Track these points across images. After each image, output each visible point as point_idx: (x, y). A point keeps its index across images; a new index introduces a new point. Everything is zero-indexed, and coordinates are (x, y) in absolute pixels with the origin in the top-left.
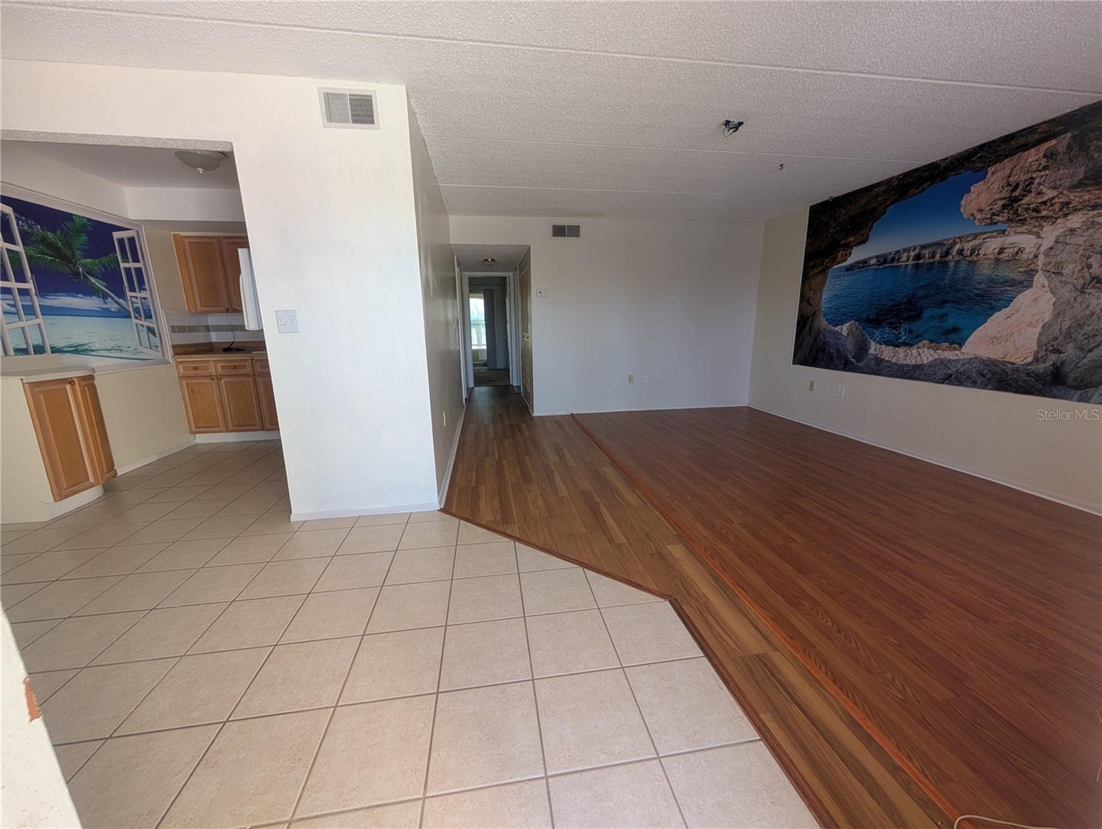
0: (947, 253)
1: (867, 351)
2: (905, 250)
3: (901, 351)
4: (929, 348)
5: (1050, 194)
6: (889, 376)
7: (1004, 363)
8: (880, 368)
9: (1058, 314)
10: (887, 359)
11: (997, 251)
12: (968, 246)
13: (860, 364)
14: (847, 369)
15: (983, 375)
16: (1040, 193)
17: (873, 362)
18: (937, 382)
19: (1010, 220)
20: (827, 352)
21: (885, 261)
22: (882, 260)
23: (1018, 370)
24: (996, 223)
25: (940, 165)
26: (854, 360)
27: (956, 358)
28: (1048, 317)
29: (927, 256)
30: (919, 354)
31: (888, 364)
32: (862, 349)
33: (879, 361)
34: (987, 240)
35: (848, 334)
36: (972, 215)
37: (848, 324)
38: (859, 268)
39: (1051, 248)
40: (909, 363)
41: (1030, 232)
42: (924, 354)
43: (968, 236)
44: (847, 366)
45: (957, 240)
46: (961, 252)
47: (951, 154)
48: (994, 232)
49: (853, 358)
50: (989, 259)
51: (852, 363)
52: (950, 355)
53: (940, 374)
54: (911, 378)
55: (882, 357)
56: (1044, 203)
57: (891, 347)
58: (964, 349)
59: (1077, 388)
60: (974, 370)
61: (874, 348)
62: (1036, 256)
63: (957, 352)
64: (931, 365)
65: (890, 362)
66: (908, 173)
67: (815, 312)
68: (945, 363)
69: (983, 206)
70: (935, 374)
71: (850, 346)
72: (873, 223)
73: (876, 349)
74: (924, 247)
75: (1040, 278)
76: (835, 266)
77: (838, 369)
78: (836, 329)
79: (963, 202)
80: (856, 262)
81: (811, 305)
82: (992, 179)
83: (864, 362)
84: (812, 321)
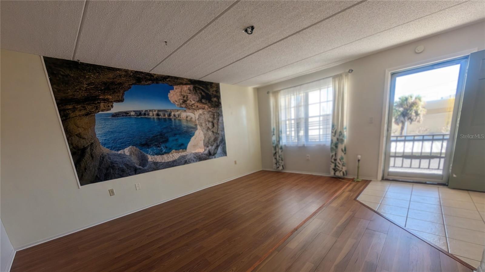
0: (170, 115)
1: (147, 161)
3: (165, 156)
4: (176, 153)
5: (193, 102)
6: (163, 168)
7: (199, 153)
8: (157, 166)
9: (205, 137)
10: (159, 161)
11: (186, 117)
12: (177, 113)
13: (146, 168)
14: (137, 173)
15: (195, 158)
16: (191, 101)
17: (153, 165)
18: (183, 165)
19: (185, 107)
20: (117, 168)
21: (140, 114)
22: (138, 113)
23: (202, 154)
24: (182, 107)
25: (153, 76)
26: (141, 167)
27: (186, 154)
28: (203, 138)
29: (162, 115)
30: (173, 156)
31: (161, 163)
32: (143, 161)
33: (156, 163)
34: (182, 113)
35: (131, 154)
36: (174, 102)
37: (128, 148)
38: (123, 116)
39: (198, 119)
40: (170, 160)
41: (192, 112)
42: (175, 155)
43: (175, 110)
44: (136, 171)
45: (172, 111)
46: (175, 115)
47: (159, 74)
48: (183, 110)
49: (140, 166)
50: (184, 119)
51: (140, 169)
52: (183, 154)
53: (183, 161)
54: (173, 166)
55: (157, 161)
56: (193, 104)
57: (159, 156)
58: (187, 151)
59: (214, 155)
60: (192, 157)
61: (151, 158)
62: (196, 120)
63: (186, 152)
64: (179, 159)
65: (161, 162)
66: (137, 72)
67: (92, 144)
68: (183, 157)
69: (177, 100)
70: (181, 162)
71: (135, 161)
72: (124, 91)
73: (152, 158)
74: (159, 111)
75: (198, 127)
76: (100, 112)
77: (130, 175)
78: (119, 152)
79: (169, 96)
80: (119, 112)
81: (84, 138)
82: (176, 91)
83: (147, 166)
84: (92, 150)
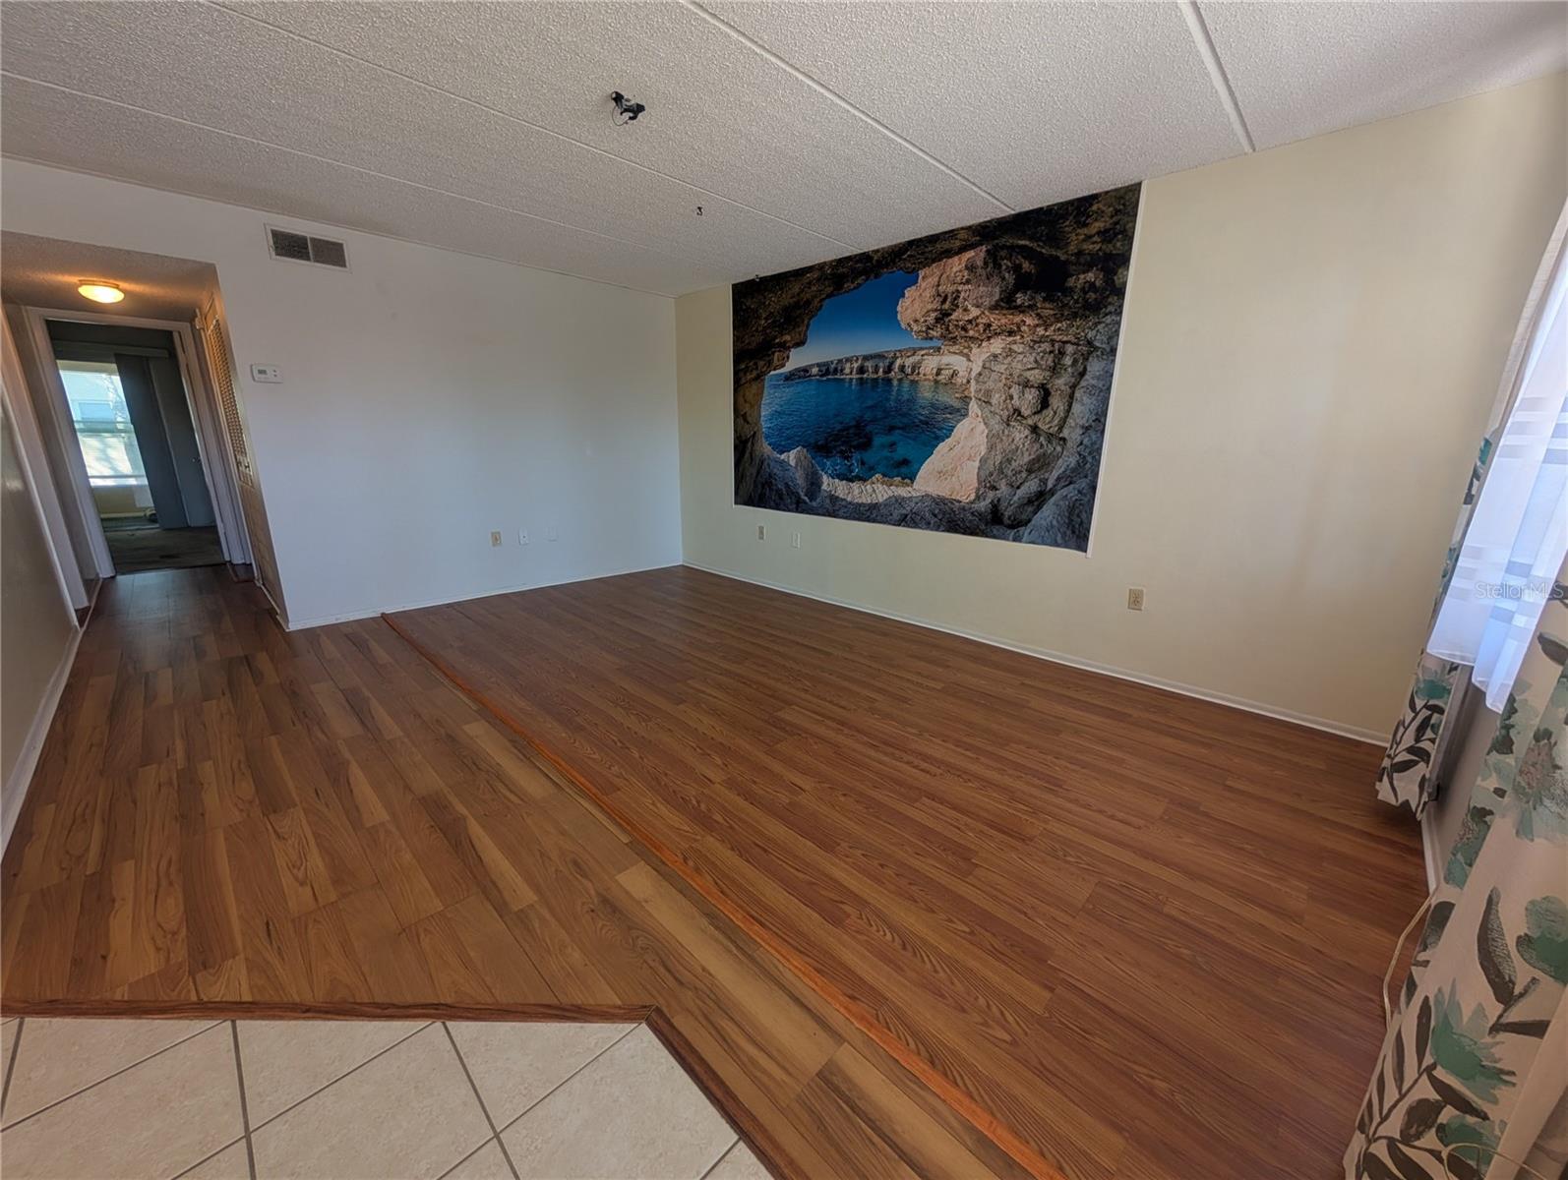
0: (889, 369)
1: (820, 488)
2: (847, 360)
3: (855, 486)
4: (882, 483)
5: (974, 312)
6: (846, 518)
7: (952, 501)
8: (835, 509)
9: (991, 448)
10: (841, 496)
11: (935, 371)
12: (909, 362)
13: (814, 504)
14: (800, 509)
15: (935, 516)
16: (966, 310)
17: (828, 501)
18: (894, 525)
19: (943, 337)
20: (775, 488)
21: (827, 372)
22: (824, 369)
23: (964, 509)
24: (931, 339)
25: (871, 258)
26: (806, 498)
27: (910, 495)
28: (983, 450)
29: (870, 369)
30: (874, 491)
31: (844, 503)
32: (814, 484)
33: (834, 499)
34: (925, 357)
35: (797, 464)
36: (909, 325)
37: (795, 450)
38: (799, 378)
39: (980, 374)
40: (864, 501)
41: (961, 353)
42: (876, 491)
43: (907, 350)
44: (799, 507)
45: (898, 354)
46: (902, 368)
47: (885, 245)
48: (930, 348)
49: (806, 495)
50: (929, 380)
51: (805, 503)
52: (902, 492)
53: (896, 516)
54: (868, 520)
55: (837, 494)
56: (970, 321)
57: (844, 482)
58: (915, 485)
59: (1011, 527)
60: (927, 509)
61: (827, 483)
62: (968, 382)
63: (909, 489)
64: (886, 504)
65: (844, 500)
66: (840, 259)
67: (755, 433)
68: (899, 501)
69: (918, 316)
70: (891, 515)
71: (800, 479)
72: (810, 319)
73: (829, 484)
74: (866, 358)
75: (974, 407)
76: (772, 373)
77: (789, 511)
78: (783, 457)
79: (899, 308)
80: (796, 369)
81: (748, 423)
82: (924, 285)
83: (818, 500)
84: (753, 444)
